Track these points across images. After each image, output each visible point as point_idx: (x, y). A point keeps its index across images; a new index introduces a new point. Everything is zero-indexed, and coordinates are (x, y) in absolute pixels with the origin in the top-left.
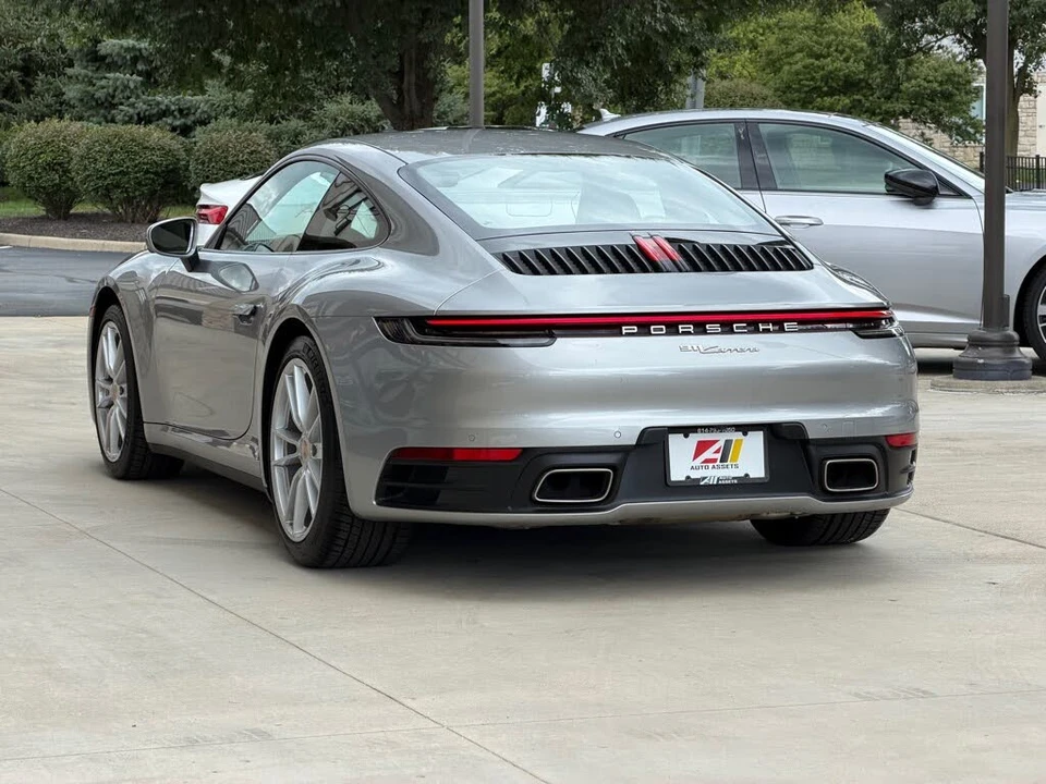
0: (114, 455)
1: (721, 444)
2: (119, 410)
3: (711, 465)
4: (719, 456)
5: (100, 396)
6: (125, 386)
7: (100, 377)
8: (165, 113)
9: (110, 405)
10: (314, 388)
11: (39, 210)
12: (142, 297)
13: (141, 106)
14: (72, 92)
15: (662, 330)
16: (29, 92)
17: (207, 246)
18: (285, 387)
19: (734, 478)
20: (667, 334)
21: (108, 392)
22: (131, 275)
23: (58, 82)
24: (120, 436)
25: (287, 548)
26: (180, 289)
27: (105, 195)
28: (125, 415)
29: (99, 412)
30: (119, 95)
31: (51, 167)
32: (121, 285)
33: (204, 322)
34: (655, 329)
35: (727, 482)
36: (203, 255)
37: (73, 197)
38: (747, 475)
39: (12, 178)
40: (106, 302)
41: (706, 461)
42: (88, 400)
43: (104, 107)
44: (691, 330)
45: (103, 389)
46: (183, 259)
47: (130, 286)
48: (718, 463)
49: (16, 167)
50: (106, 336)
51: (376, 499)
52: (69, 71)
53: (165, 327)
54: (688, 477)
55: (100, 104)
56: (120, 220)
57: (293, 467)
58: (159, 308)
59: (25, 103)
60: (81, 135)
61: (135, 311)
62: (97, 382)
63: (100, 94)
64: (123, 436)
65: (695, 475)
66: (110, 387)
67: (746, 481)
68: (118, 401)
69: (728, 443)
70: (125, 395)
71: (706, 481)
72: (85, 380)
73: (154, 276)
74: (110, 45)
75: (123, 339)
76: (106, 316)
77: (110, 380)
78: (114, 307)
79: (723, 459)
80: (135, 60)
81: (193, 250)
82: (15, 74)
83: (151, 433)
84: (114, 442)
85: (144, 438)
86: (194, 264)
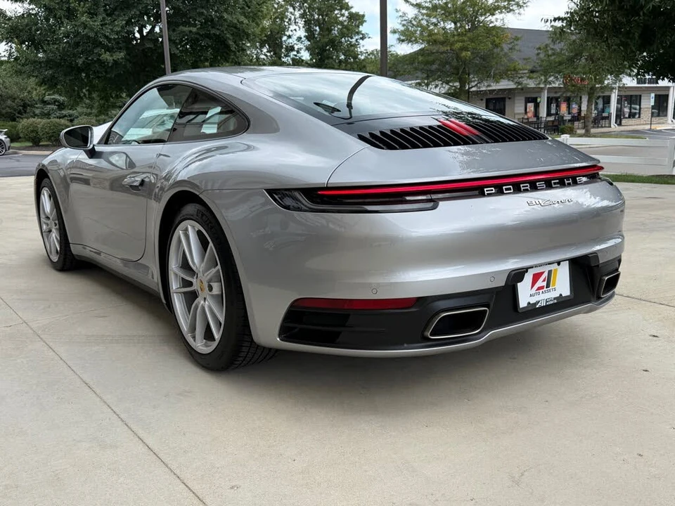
0: (55, 258)
1: (546, 274)
2: (55, 235)
3: (541, 291)
4: (545, 284)
5: (44, 227)
6: (57, 222)
7: (42, 216)
8: (65, 116)
9: (50, 231)
10: (211, 244)
11: (31, 144)
12: (62, 174)
13: (58, 114)
14: (37, 112)
15: (510, 189)
16: (25, 112)
17: (99, 143)
18: (180, 241)
19: (555, 299)
20: (514, 193)
21: (47, 225)
22: (54, 162)
23: (33, 109)
24: (57, 250)
25: (191, 354)
26: (80, 168)
27: (49, 139)
28: (59, 238)
29: (45, 234)
30: (51, 112)
31: (32, 131)
32: (49, 168)
33: (91, 184)
34: (506, 189)
35: (552, 302)
36: (98, 149)
37: (40, 140)
38: (561, 295)
39: (21, 135)
40: (42, 177)
41: (539, 288)
42: (38, 229)
43: (47, 115)
44: (528, 188)
45: (45, 223)
46: (85, 151)
47: (55, 168)
48: (545, 289)
49: (22, 132)
50: (44, 194)
51: (279, 337)
52: (36, 106)
53: (75, 187)
54: (529, 303)
55: (46, 114)
56: (55, 146)
57: (191, 297)
58: (73, 179)
59: (25, 115)
60: (41, 122)
61: (58, 181)
62: (42, 219)
63: (46, 112)
64: (59, 249)
65: (533, 300)
66: (49, 222)
67: (561, 300)
68: (54, 230)
69: (550, 272)
70: (57, 227)
71: (539, 304)
72: (36, 218)
73: (69, 161)
74: (47, 98)
75: (53, 196)
76: (43, 185)
77: (48, 218)
78: (46, 179)
79: (548, 286)
80: (55, 102)
81: (92, 146)
82: (21, 108)
83: (75, 250)
84: (54, 251)
85: (71, 251)
86: (92, 154)
